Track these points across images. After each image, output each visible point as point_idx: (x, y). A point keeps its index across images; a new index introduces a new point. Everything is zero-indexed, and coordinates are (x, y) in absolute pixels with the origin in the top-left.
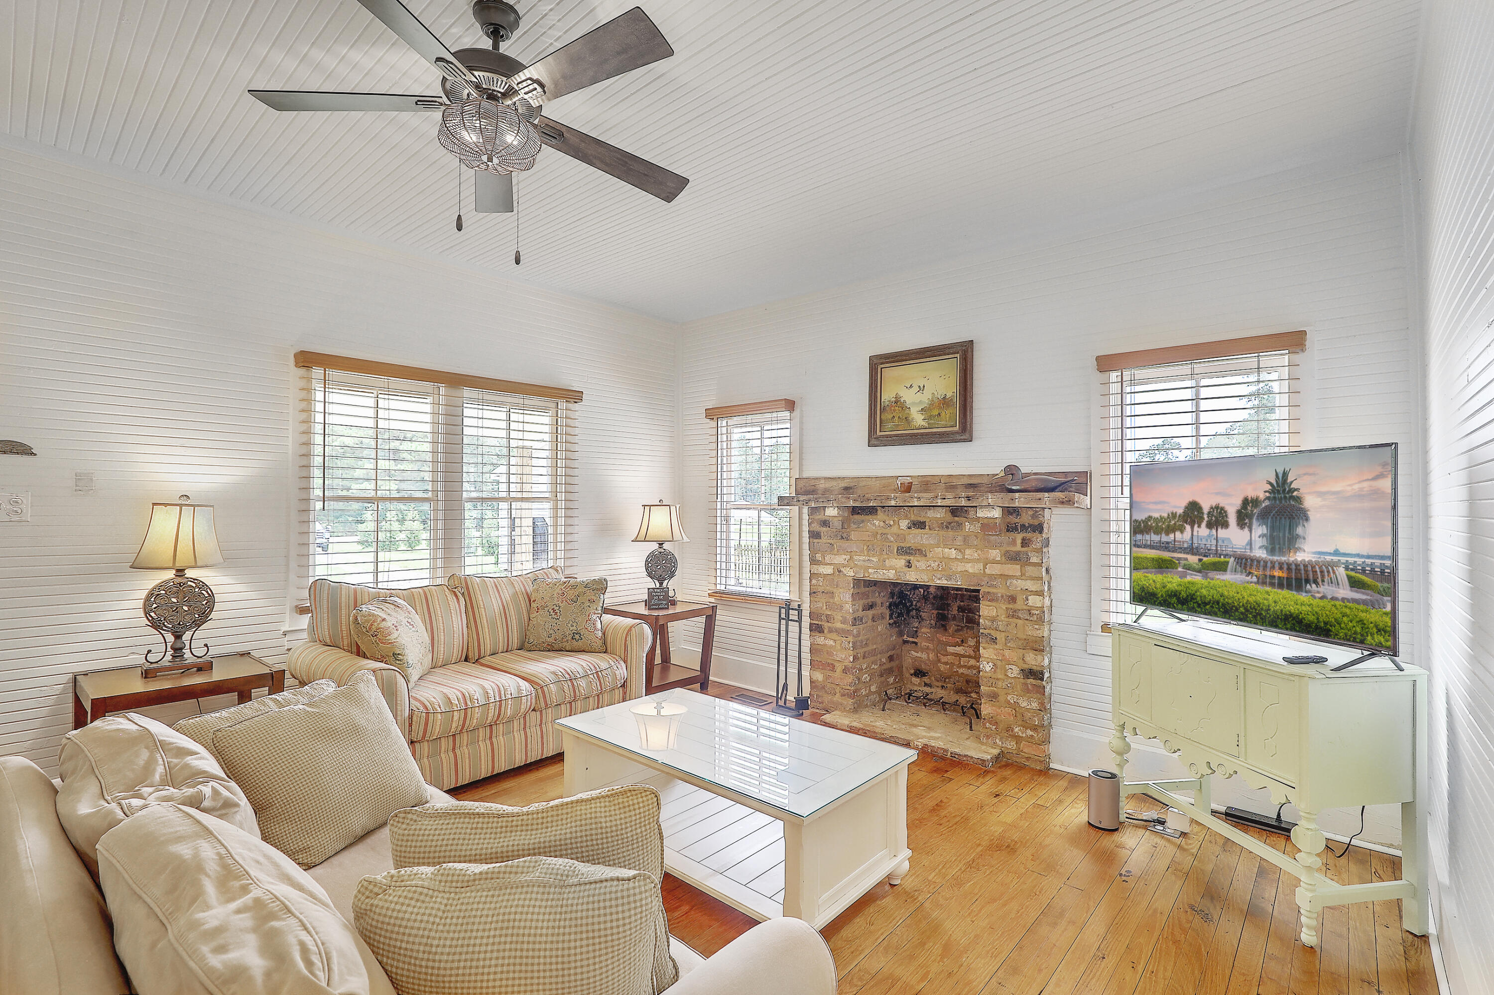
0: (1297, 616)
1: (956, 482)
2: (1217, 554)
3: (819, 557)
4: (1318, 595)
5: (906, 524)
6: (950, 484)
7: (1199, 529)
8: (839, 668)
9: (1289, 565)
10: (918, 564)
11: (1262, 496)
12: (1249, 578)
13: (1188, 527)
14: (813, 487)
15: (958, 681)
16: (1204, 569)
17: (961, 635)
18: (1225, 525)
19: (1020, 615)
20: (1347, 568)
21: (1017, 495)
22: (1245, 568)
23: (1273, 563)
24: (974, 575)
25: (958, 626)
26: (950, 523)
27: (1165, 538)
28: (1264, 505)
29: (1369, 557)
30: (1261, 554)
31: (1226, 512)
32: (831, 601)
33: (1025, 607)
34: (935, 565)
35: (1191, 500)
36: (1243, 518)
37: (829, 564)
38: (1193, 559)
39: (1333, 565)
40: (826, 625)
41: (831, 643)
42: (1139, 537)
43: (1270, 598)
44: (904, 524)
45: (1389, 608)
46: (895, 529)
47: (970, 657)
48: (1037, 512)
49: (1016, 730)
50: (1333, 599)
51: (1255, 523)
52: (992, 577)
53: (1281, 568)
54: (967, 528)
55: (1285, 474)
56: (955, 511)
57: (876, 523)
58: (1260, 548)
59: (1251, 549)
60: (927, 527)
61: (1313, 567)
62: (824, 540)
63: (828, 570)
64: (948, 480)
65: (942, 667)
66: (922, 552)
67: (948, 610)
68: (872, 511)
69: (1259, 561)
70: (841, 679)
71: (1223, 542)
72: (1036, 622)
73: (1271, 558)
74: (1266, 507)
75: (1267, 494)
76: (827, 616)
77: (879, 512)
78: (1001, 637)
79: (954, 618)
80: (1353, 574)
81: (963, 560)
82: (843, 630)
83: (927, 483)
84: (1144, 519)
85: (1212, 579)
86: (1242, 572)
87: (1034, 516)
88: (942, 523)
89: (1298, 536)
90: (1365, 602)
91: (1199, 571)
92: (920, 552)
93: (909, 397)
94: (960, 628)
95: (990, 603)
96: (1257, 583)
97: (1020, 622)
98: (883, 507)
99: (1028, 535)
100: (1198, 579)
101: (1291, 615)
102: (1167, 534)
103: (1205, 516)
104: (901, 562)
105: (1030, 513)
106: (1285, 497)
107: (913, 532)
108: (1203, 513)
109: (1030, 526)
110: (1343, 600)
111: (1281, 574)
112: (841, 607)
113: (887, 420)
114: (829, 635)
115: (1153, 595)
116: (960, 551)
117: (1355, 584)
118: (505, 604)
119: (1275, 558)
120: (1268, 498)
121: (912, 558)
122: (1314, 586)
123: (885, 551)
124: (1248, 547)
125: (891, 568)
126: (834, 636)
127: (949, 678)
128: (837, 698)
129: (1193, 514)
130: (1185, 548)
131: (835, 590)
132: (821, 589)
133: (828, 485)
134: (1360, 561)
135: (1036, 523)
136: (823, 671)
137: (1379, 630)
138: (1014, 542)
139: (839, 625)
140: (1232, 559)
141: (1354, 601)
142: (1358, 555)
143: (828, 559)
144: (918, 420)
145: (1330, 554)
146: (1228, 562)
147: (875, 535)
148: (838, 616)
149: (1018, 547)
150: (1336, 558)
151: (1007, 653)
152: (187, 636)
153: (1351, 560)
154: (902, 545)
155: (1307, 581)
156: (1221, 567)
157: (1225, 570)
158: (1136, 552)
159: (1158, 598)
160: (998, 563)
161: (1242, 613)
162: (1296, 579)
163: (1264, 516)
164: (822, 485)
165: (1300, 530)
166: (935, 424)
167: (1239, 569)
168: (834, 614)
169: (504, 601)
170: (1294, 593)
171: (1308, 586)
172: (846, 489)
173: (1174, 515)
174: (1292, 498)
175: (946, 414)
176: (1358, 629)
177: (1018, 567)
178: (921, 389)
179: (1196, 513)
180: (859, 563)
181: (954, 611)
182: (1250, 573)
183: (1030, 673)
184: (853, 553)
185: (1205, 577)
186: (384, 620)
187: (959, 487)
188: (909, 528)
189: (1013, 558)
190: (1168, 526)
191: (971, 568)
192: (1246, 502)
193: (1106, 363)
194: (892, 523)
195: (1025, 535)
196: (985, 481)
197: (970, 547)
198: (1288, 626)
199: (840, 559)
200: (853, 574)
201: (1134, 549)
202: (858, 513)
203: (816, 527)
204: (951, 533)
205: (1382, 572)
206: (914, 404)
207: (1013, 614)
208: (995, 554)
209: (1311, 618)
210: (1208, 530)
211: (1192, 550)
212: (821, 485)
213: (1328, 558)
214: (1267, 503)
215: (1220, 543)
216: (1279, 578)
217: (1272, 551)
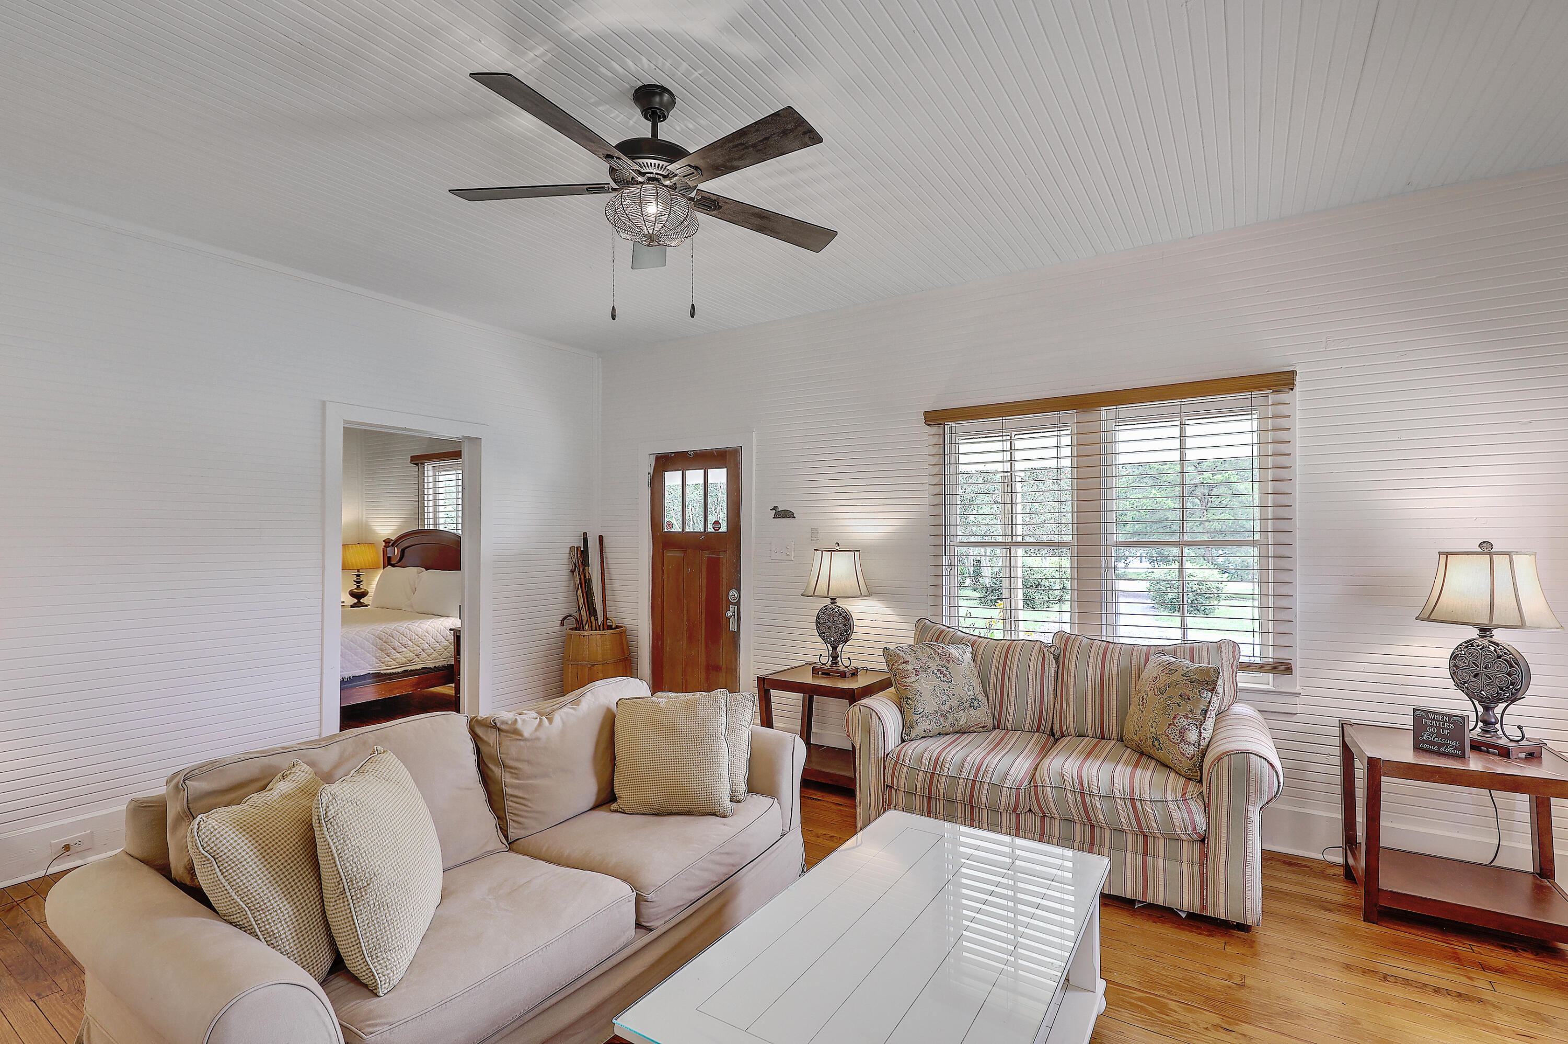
118: (1106, 678)
152: (839, 649)
169: (1106, 674)
186: (906, 662)
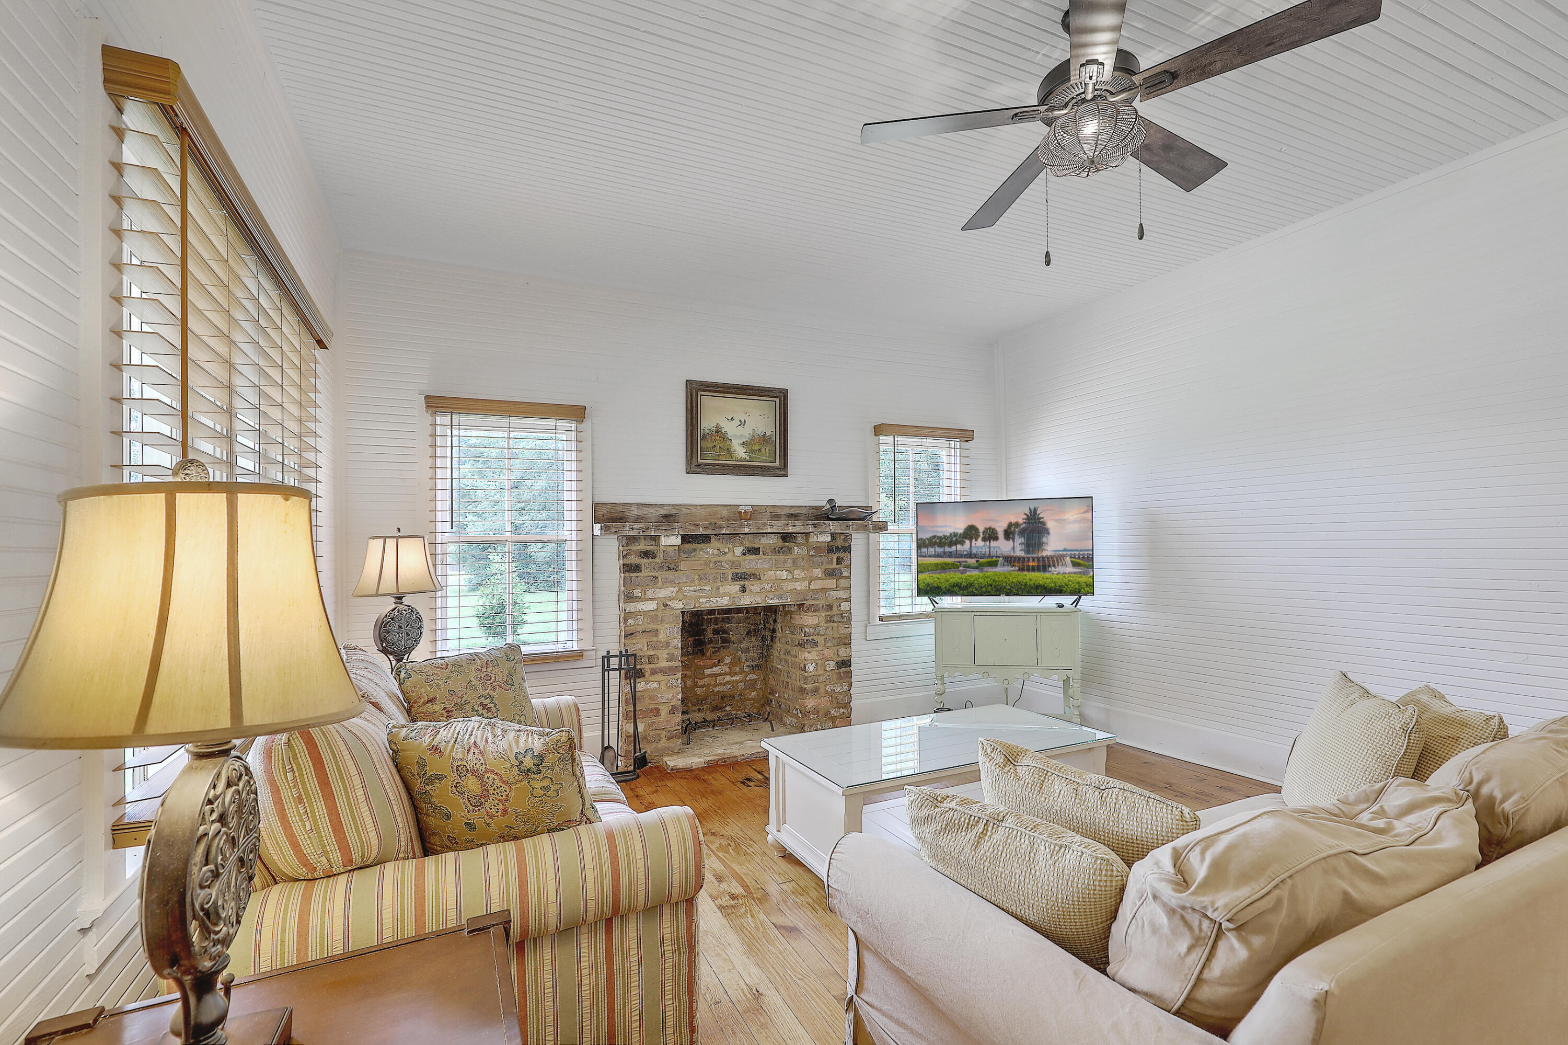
0: (1044, 585)
1: (779, 512)
2: (990, 556)
3: (637, 592)
4: (1055, 573)
5: (741, 550)
6: (775, 514)
7: (976, 542)
8: (664, 710)
9: (1038, 558)
10: (753, 588)
11: (1021, 521)
12: (1013, 568)
13: (967, 542)
14: (621, 514)
15: (714, 700)
16: (979, 567)
17: (718, 656)
18: (996, 539)
19: (835, 619)
20: (1071, 557)
21: (851, 523)
22: (1010, 563)
23: (1029, 558)
24: (801, 592)
25: (715, 648)
26: (782, 548)
27: (947, 549)
28: (1022, 526)
29: (1081, 551)
30: (1022, 554)
31: (996, 531)
32: (655, 639)
33: (839, 612)
34: (768, 587)
35: (970, 524)
36: (1008, 534)
37: (651, 599)
38: (972, 561)
39: (1062, 556)
40: (647, 668)
41: (655, 685)
42: (924, 550)
43: (1027, 578)
44: (739, 551)
45: (1091, 574)
46: (729, 556)
47: (726, 674)
48: (847, 536)
49: (832, 712)
50: (1064, 573)
51: (1016, 536)
52: (816, 591)
53: (1033, 560)
54: (796, 551)
55: (1035, 510)
56: (786, 537)
57: (710, 550)
58: (1020, 550)
59: (1014, 552)
60: (761, 553)
61: (1052, 558)
62: (645, 573)
63: (652, 606)
64: (772, 510)
65: (699, 691)
66: (756, 576)
67: (704, 635)
68: (706, 539)
69: (1019, 558)
70: (667, 721)
71: (994, 548)
72: (846, 623)
73: (1027, 556)
74: (1023, 528)
75: (1025, 521)
76: (650, 657)
77: (713, 540)
78: (820, 640)
79: (711, 642)
80: (1074, 560)
81: (794, 580)
82: (670, 668)
83: (754, 513)
84: (928, 537)
85: (987, 572)
86: (1008, 565)
87: (845, 540)
88: (775, 548)
89: (1044, 543)
90: (1080, 573)
91: (977, 568)
92: (755, 576)
93: (730, 429)
94: (717, 649)
95: (814, 614)
96: (1019, 570)
97: (835, 624)
98: (715, 535)
99: (841, 555)
100: (976, 573)
101: (1040, 585)
102: (950, 546)
103: (981, 534)
104: (735, 588)
105: (842, 537)
106: (1036, 522)
107: (748, 558)
108: (979, 532)
109: (843, 547)
110: (1069, 573)
111: (1034, 564)
112: (668, 644)
113: (707, 448)
114: (652, 678)
115: (939, 588)
116: (791, 572)
117: (1075, 564)
119: (1030, 556)
120: (1025, 523)
121: (746, 583)
122: (1053, 568)
123: (719, 578)
124: (1012, 551)
125: (725, 594)
126: (659, 677)
127: (705, 699)
128: (663, 743)
129: (971, 532)
130: (965, 555)
131: (659, 627)
132: (640, 629)
133: (641, 512)
134: (1077, 553)
135: (847, 545)
136: (644, 721)
137: (1087, 586)
138: (831, 562)
139: (664, 664)
140: (1001, 559)
141: (1075, 573)
142: (1077, 550)
143: (649, 594)
144: (740, 452)
145: (1062, 551)
146: (998, 561)
147: (707, 563)
148: (663, 654)
149: (834, 565)
150: (1065, 553)
151: (826, 652)
153: (1073, 553)
154: (737, 571)
155: (1049, 566)
156: (994, 564)
157: (996, 566)
158: (921, 561)
159: (942, 590)
160: (820, 579)
161: (1008, 589)
162: (1043, 566)
163: (1022, 533)
164: (634, 512)
165: (1044, 540)
166: (756, 458)
167: (1006, 564)
168: (658, 653)
170: (1042, 573)
171: (1050, 569)
172: (666, 516)
173: (955, 535)
174: (1039, 522)
175: (766, 450)
176: (1077, 587)
177: (835, 580)
178: (743, 423)
179: (973, 532)
180: (688, 594)
181: (709, 634)
182: (1014, 565)
183: (842, 663)
184: (681, 585)
185: (982, 571)
187: (782, 516)
188: (744, 554)
189: (830, 574)
190: (951, 542)
191: (798, 586)
192: (1010, 525)
193: (879, 430)
194: (727, 550)
195: (839, 555)
196: (804, 511)
197: (798, 568)
198: (1039, 591)
199: (666, 592)
200: (683, 606)
201: (919, 558)
202: (689, 542)
203: (633, 560)
204: (782, 557)
205: (1088, 557)
206: (735, 436)
207: (830, 620)
208: (818, 572)
209: (1053, 585)
210: (984, 543)
211: (970, 555)
212: (632, 512)
213: (1061, 553)
214: (1024, 525)
215: (992, 549)
216: (1033, 566)
217: (1028, 552)
